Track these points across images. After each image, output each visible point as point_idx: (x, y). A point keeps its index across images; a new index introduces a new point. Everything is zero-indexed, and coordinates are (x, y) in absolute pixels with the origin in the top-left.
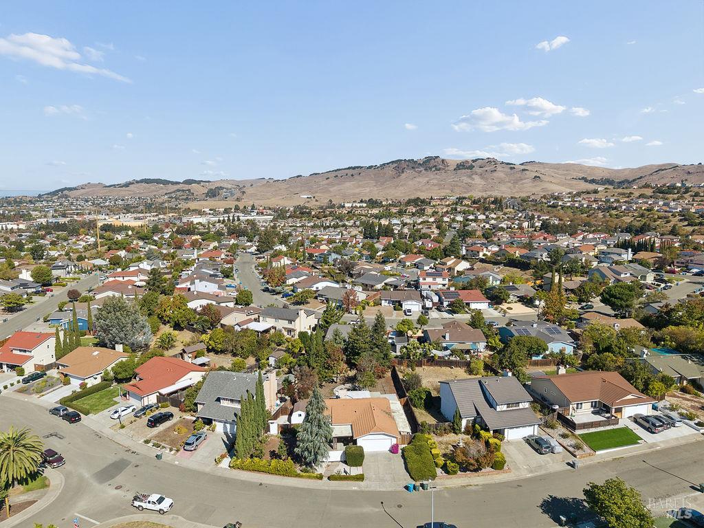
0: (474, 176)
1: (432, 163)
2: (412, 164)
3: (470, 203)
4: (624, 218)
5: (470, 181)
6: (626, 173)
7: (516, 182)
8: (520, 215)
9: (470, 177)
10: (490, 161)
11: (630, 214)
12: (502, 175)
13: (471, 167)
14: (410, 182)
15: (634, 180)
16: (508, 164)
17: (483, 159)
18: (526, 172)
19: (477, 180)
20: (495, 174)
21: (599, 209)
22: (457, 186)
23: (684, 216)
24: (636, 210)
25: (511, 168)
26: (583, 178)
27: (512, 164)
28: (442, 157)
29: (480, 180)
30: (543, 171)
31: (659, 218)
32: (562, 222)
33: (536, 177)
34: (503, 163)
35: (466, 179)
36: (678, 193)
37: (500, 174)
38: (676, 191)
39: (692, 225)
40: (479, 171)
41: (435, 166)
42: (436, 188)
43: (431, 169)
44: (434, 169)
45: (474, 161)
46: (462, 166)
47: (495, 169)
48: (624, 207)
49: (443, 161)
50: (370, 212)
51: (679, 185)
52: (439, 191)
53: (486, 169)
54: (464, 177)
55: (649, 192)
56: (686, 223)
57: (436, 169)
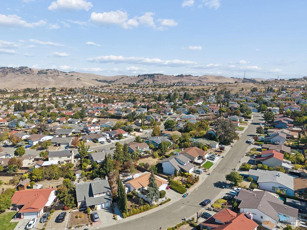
0: (49, 78)
1: (24, 70)
2: (13, 70)
3: (59, 91)
4: (125, 96)
5: (47, 80)
6: (111, 78)
7: (69, 81)
8: (85, 96)
9: (47, 78)
10: (55, 71)
11: (126, 95)
12: (62, 77)
13: (46, 73)
14: (13, 80)
15: (114, 81)
16: (64, 72)
17: (51, 70)
18: (73, 76)
19: (51, 79)
20: (59, 77)
21: (115, 93)
22: (41, 82)
23: (143, 95)
24: (128, 93)
25: (66, 74)
26: (96, 80)
27: (66, 73)
28: (29, 67)
29: (52, 79)
30: (79, 76)
31: (136, 96)
32: (105, 99)
33: (78, 79)
34: (61, 72)
35: (45, 79)
36: (136, 87)
37: (61, 77)
38: (135, 86)
39: (147, 98)
40: (51, 75)
41: (26, 72)
42: (29, 83)
43: (24, 73)
44: (26, 73)
45: (47, 70)
46: (40, 72)
47: (58, 74)
48: (123, 92)
49: (30, 69)
50: (5, 96)
51: (135, 84)
52: (31, 85)
53: (54, 74)
54: (43, 77)
55: (127, 86)
56: (145, 97)
57: (27, 73)
